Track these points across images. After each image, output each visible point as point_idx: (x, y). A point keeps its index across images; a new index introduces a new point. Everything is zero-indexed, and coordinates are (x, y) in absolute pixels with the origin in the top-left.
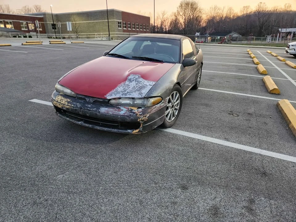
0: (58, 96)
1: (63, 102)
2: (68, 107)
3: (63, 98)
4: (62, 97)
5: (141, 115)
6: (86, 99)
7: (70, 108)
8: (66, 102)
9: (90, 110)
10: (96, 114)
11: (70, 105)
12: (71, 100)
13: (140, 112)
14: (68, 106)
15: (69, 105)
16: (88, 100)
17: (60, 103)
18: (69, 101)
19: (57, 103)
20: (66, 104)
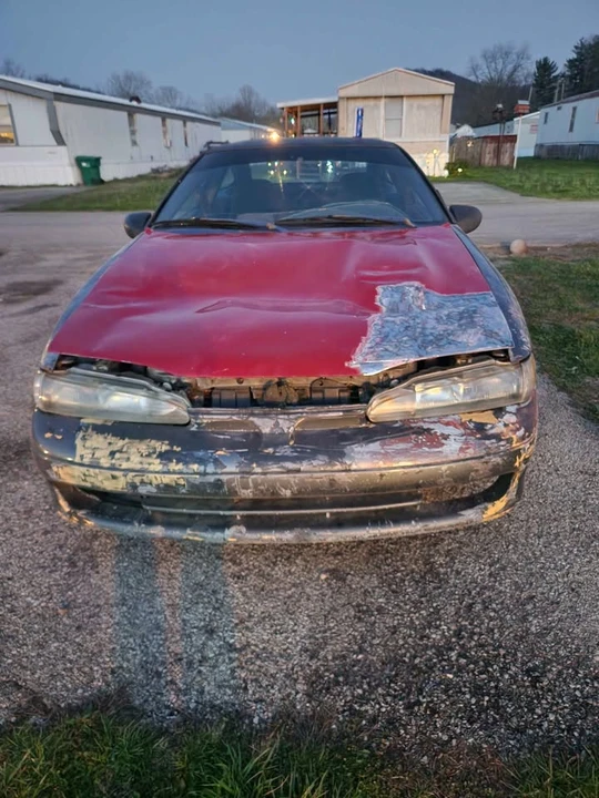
0: (84, 438)
2: (167, 479)
3: (121, 443)
4: (113, 439)
5: (523, 438)
6: (257, 421)
7: (182, 482)
8: (149, 455)
9: (298, 471)
10: (332, 482)
11: (180, 466)
12: (171, 445)
13: (518, 429)
14: (169, 472)
15: (173, 466)
16: (265, 424)
17: (113, 468)
18: (165, 448)
19: (91, 470)
20: (152, 468)
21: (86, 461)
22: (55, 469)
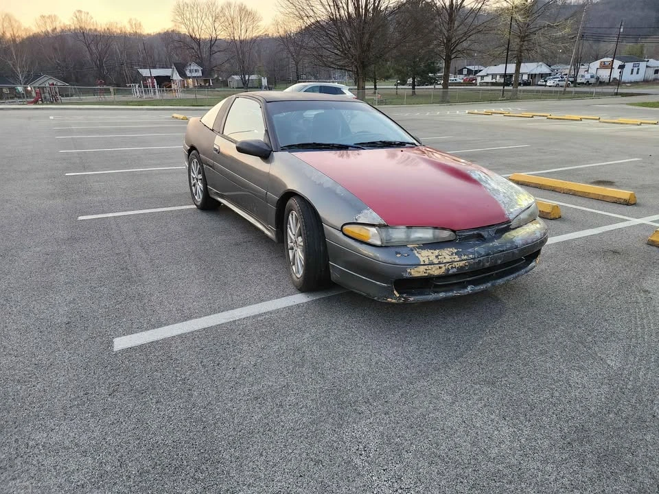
1: (448, 259)
2: (461, 264)
3: (438, 251)
6: (483, 233)
7: (467, 264)
8: (452, 254)
9: (504, 251)
11: (466, 257)
12: (458, 249)
14: (462, 260)
15: (463, 257)
16: (485, 234)
17: (440, 263)
18: (456, 251)
19: (430, 266)
20: (456, 260)
21: (427, 262)
22: (409, 271)
